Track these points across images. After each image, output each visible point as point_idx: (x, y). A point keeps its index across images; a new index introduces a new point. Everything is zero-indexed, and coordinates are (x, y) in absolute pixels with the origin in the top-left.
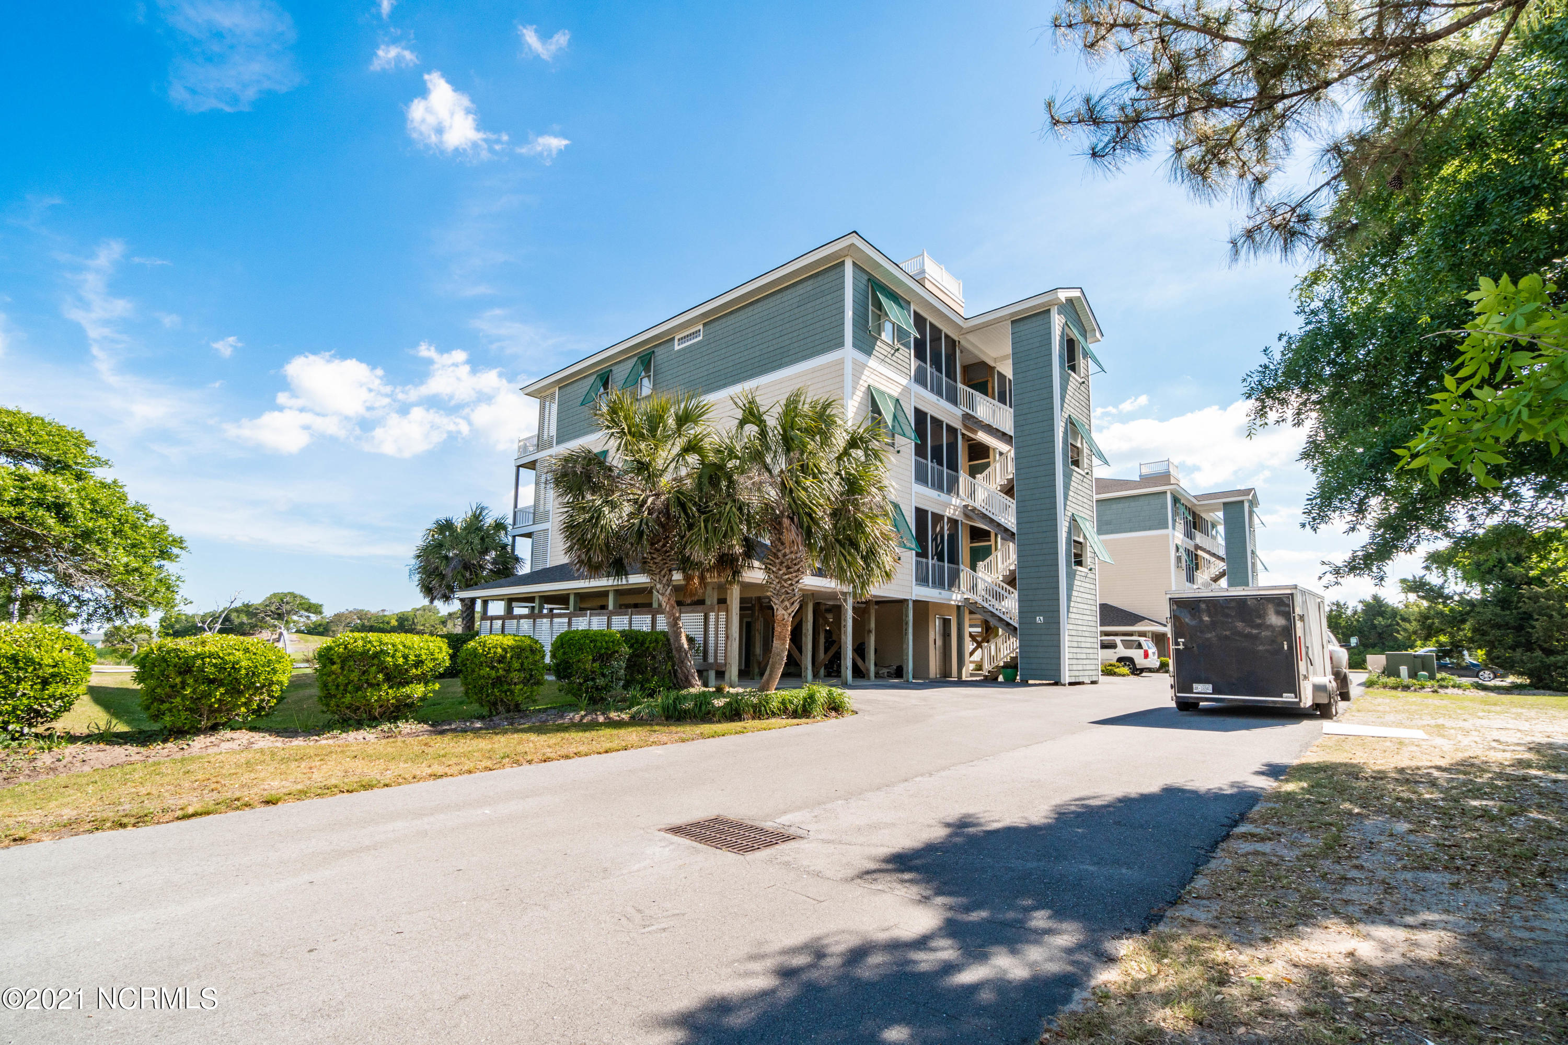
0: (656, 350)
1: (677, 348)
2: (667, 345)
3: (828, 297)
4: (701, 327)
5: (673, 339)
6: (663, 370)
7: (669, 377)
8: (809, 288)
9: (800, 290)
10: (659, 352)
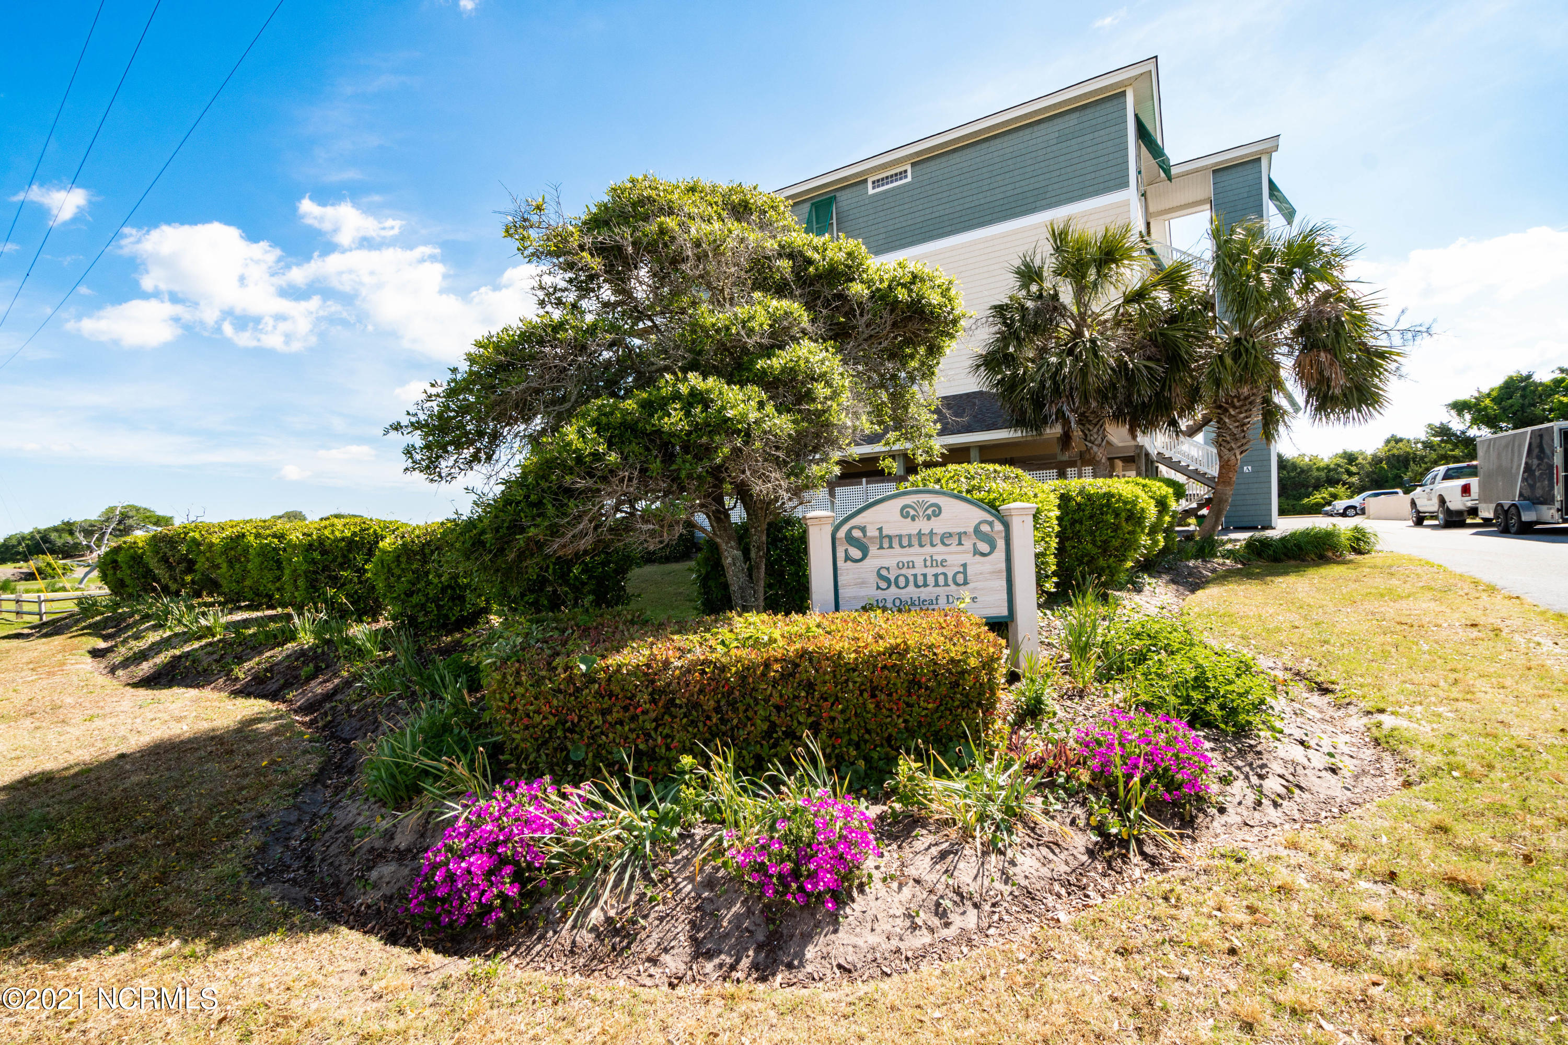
0: (838, 194)
1: (871, 191)
2: (858, 188)
3: (1102, 133)
4: (909, 168)
5: (866, 181)
6: (851, 217)
7: (863, 225)
8: (1071, 123)
9: (1060, 124)
10: (843, 197)
